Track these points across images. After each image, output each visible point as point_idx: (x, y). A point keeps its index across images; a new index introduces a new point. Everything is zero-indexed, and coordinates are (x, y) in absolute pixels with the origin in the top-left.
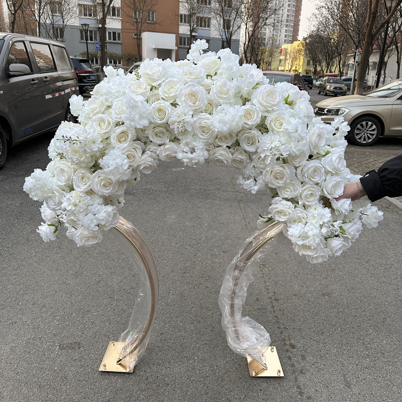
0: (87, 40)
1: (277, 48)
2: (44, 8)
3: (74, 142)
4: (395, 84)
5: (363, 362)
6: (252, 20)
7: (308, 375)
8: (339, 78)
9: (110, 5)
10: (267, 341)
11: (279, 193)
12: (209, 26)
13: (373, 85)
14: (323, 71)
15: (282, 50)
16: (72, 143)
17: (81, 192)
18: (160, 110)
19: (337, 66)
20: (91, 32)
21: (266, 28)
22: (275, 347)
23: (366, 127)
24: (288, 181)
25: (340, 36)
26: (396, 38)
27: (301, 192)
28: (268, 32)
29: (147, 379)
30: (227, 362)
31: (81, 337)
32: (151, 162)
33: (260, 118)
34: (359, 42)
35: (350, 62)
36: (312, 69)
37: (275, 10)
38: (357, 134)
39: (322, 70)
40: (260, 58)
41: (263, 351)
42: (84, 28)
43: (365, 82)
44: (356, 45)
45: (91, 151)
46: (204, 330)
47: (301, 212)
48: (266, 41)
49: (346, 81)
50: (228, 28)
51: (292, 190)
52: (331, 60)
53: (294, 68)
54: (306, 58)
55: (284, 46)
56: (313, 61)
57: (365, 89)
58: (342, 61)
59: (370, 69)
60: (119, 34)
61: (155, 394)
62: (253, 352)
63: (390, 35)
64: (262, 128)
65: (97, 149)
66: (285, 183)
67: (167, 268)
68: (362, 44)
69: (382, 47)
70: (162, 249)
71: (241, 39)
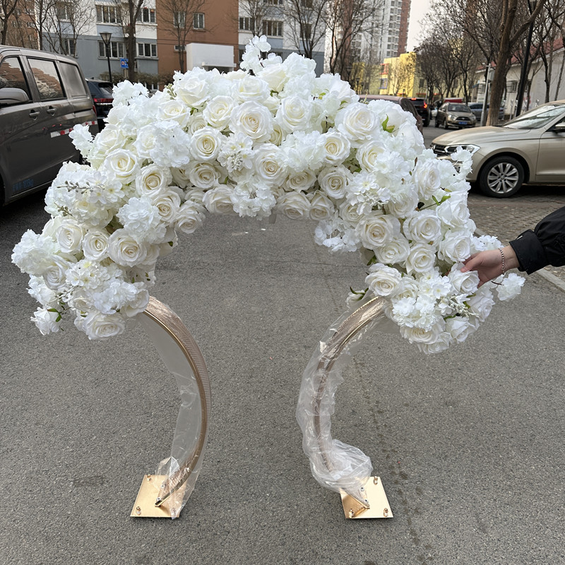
0: (108, 55)
1: (377, 64)
2: (46, 12)
3: (83, 190)
4: (542, 110)
5: (503, 496)
6: (341, 25)
7: (426, 515)
8: (464, 104)
9: (140, 5)
10: (367, 469)
11: (378, 257)
12: (280, 34)
13: (513, 113)
14: (442, 95)
15: (383, 66)
16: (80, 191)
17: (93, 261)
18: (205, 141)
19: (461, 87)
20: (114, 44)
21: (360, 36)
22: (379, 478)
23: (504, 171)
24: (391, 239)
25: (465, 46)
26: (543, 47)
27: (409, 254)
28: (363, 41)
29: (199, 525)
30: (311, 499)
31: (104, 468)
32: (194, 215)
33: (349, 151)
34: (492, 53)
35: (479, 82)
36: (427, 92)
37: (374, 10)
38: (491, 181)
39: (440, 93)
40: (353, 78)
41: (362, 482)
42: (105, 39)
43: (501, 109)
44: (487, 58)
45: (108, 204)
46: (278, 455)
47: (411, 283)
48: (362, 53)
49: (475, 108)
50: (308, 36)
51: (397, 252)
52: (453, 78)
53: (401, 92)
54: (419, 77)
55: (387, 61)
56: (428, 81)
57: (501, 119)
58: (468, 80)
59: (508, 90)
60: (154, 46)
61: (211, 546)
62: (348, 485)
63: (534, 43)
64: (351, 165)
65: (116, 201)
66: (387, 242)
67: (225, 371)
68: (496, 57)
69: (523, 59)
70: (218, 344)
71: (326, 52)
